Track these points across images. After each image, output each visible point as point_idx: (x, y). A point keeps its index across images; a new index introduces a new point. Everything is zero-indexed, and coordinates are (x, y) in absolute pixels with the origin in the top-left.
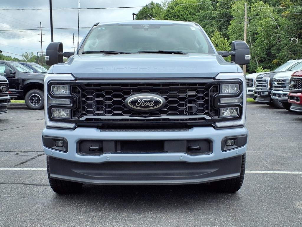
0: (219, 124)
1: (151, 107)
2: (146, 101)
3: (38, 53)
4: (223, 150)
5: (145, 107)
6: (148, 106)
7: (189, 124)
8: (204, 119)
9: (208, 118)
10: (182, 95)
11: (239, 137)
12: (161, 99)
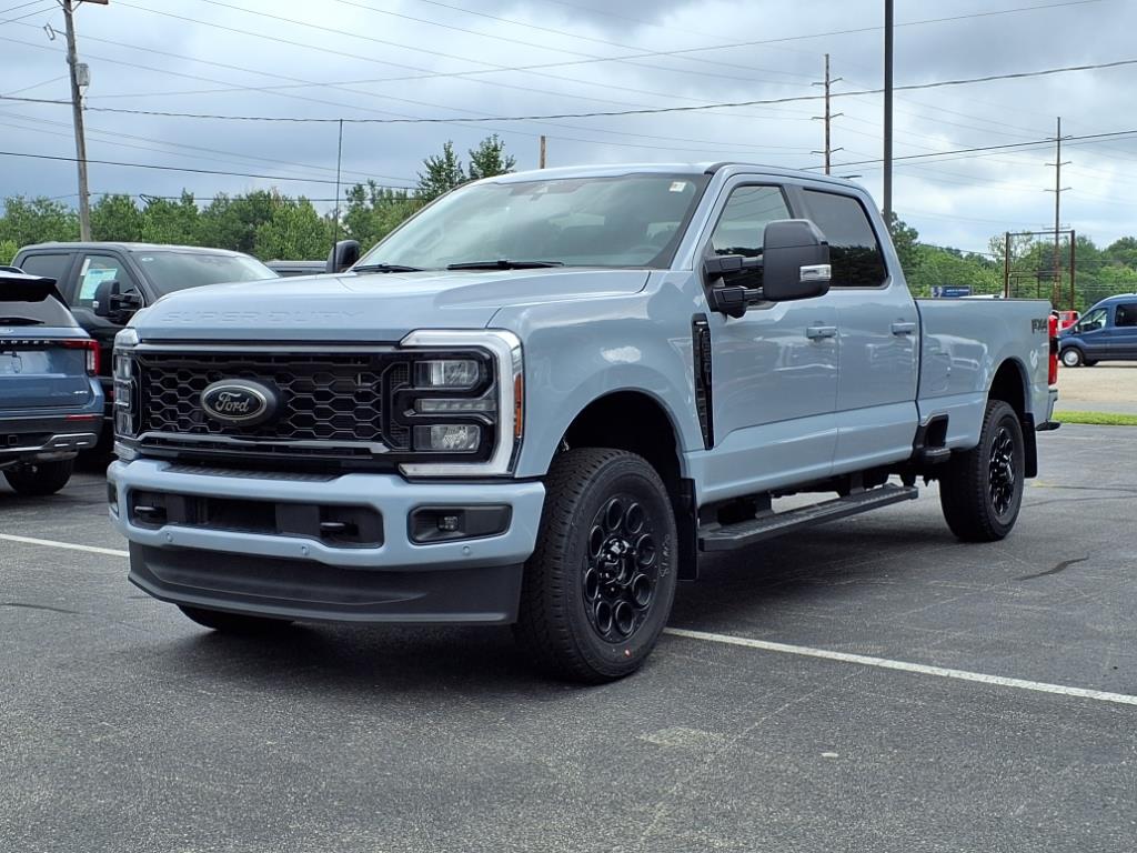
0: (410, 469)
1: (243, 413)
2: (233, 399)
3: (1008, 235)
4: (413, 539)
5: (231, 413)
6: (237, 413)
7: (343, 464)
8: (367, 451)
9: (379, 448)
10: (324, 387)
11: (470, 508)
12: (262, 393)
